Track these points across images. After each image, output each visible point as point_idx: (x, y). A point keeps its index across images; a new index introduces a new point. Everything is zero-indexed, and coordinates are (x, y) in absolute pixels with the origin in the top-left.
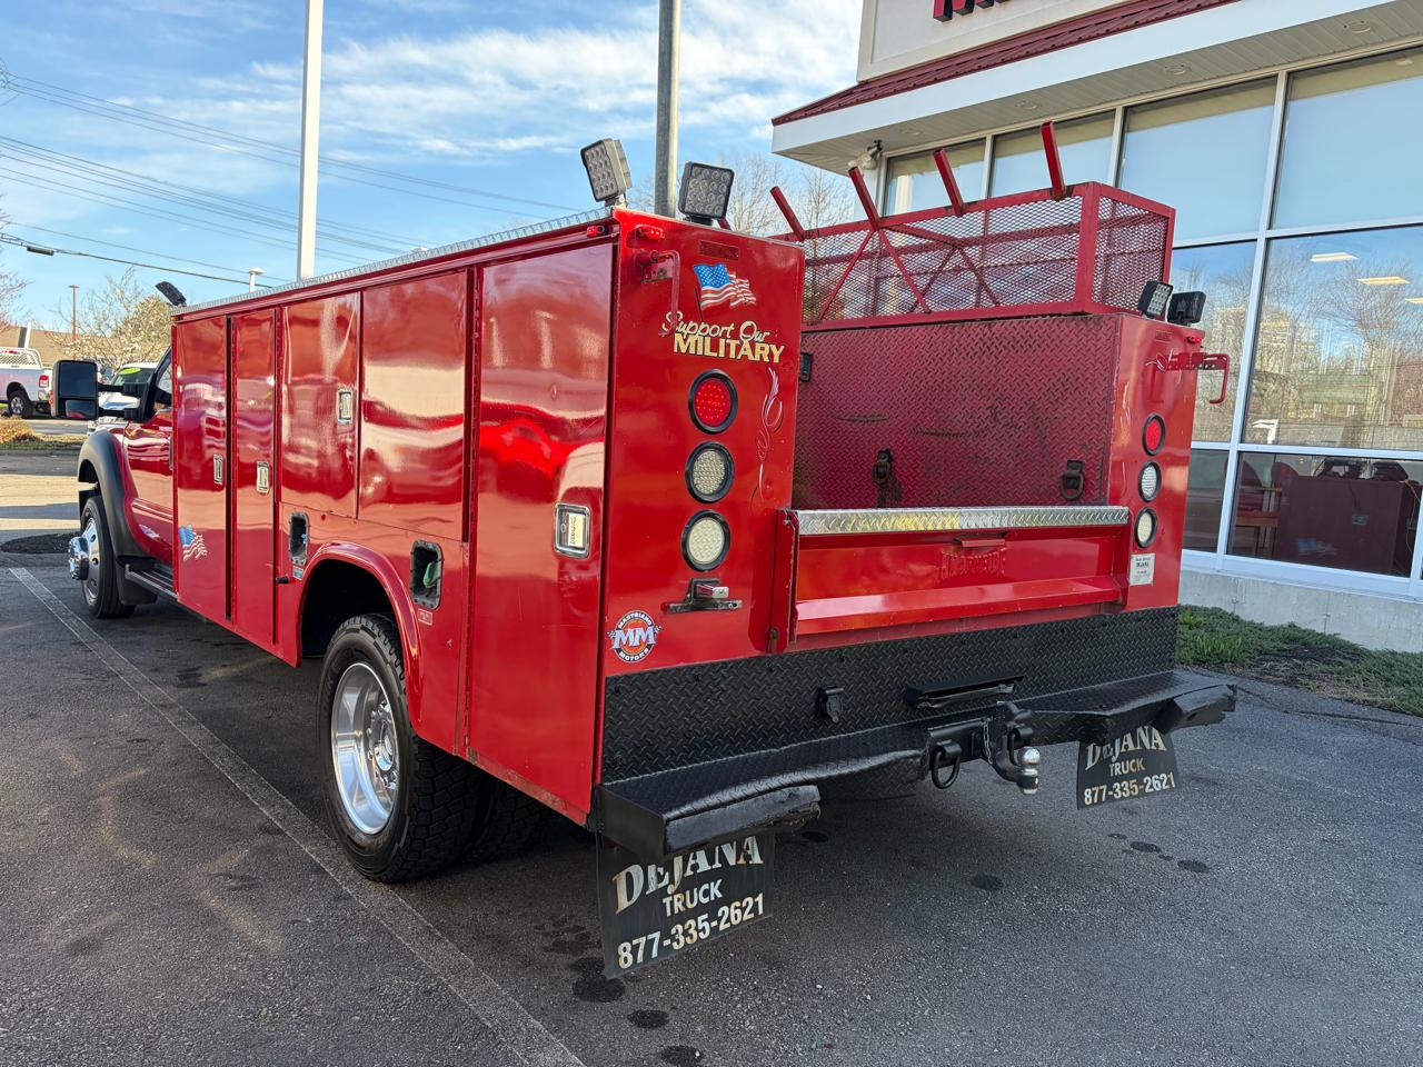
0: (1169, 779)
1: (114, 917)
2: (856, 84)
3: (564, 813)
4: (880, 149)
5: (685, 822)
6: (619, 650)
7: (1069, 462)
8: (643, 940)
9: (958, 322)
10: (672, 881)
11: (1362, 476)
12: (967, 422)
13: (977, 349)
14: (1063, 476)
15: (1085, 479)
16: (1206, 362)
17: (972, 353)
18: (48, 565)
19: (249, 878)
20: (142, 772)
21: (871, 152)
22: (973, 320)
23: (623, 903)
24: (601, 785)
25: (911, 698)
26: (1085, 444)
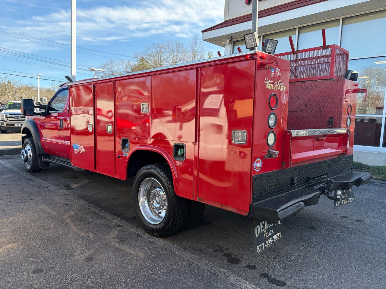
0: (353, 199)
1: (91, 251)
2: (224, 21)
3: (238, 213)
4: (232, 39)
5: (281, 212)
6: (255, 168)
7: (329, 117)
8: (261, 245)
9: (294, 82)
10: (265, 230)
11: (365, 122)
12: (298, 108)
13: (300, 89)
14: (328, 121)
15: (334, 122)
16: (360, 91)
17: (299, 90)
18: (6, 158)
19: (122, 239)
20: (73, 212)
21: (230, 40)
22: (299, 82)
23: (257, 236)
24: (252, 204)
25: (308, 180)
26: (334, 113)
